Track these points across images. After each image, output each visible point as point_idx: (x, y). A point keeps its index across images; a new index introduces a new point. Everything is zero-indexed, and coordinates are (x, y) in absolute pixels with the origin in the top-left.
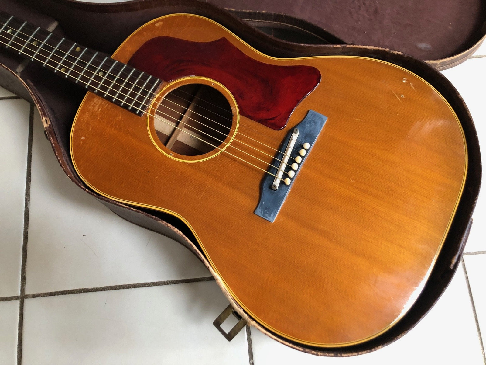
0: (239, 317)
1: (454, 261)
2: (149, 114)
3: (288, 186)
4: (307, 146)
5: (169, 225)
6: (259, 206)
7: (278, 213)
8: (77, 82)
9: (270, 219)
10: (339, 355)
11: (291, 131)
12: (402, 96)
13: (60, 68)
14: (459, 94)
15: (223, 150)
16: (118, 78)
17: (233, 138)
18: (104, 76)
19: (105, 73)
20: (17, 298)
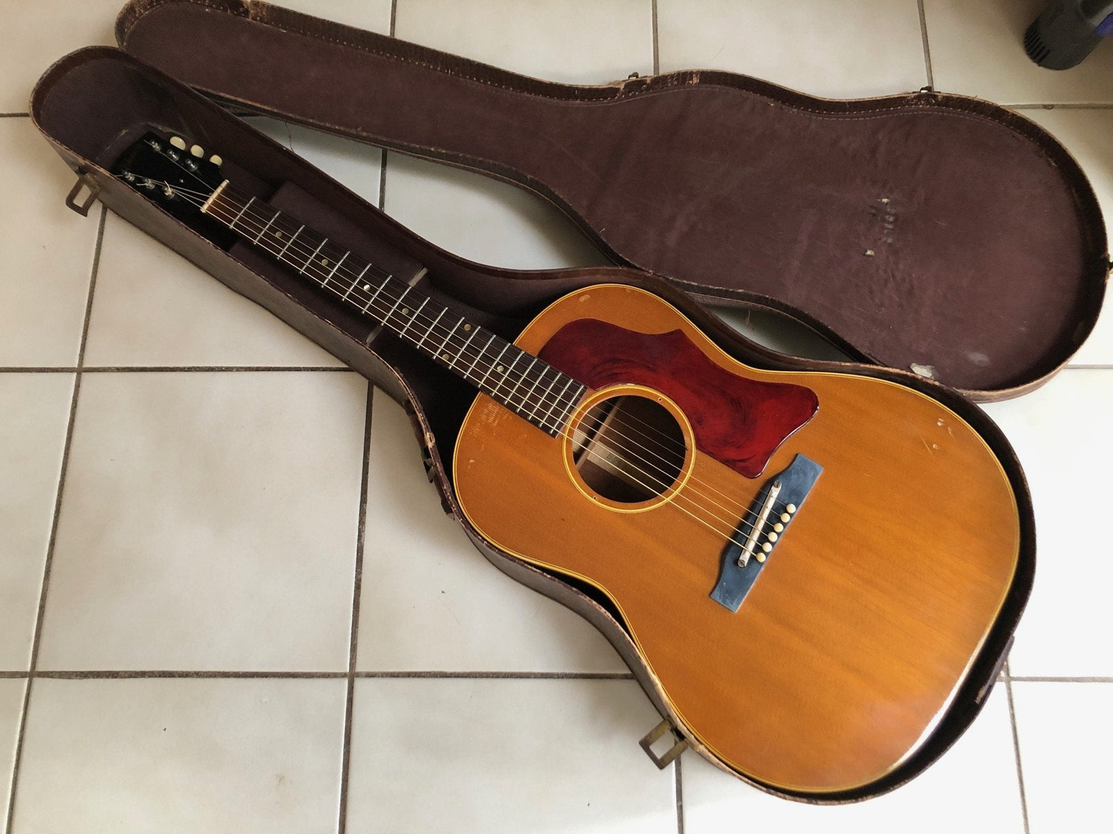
0: (680, 736)
1: (982, 693)
2: (566, 436)
3: (761, 564)
4: (792, 508)
5: (594, 603)
6: (717, 588)
7: (744, 600)
8: (465, 377)
9: (732, 607)
10: (814, 801)
11: (770, 483)
12: (934, 446)
13: (441, 354)
14: (1015, 454)
15: (668, 500)
16: (525, 379)
17: (683, 484)
18: (504, 372)
19: (506, 369)
20: (344, 675)
